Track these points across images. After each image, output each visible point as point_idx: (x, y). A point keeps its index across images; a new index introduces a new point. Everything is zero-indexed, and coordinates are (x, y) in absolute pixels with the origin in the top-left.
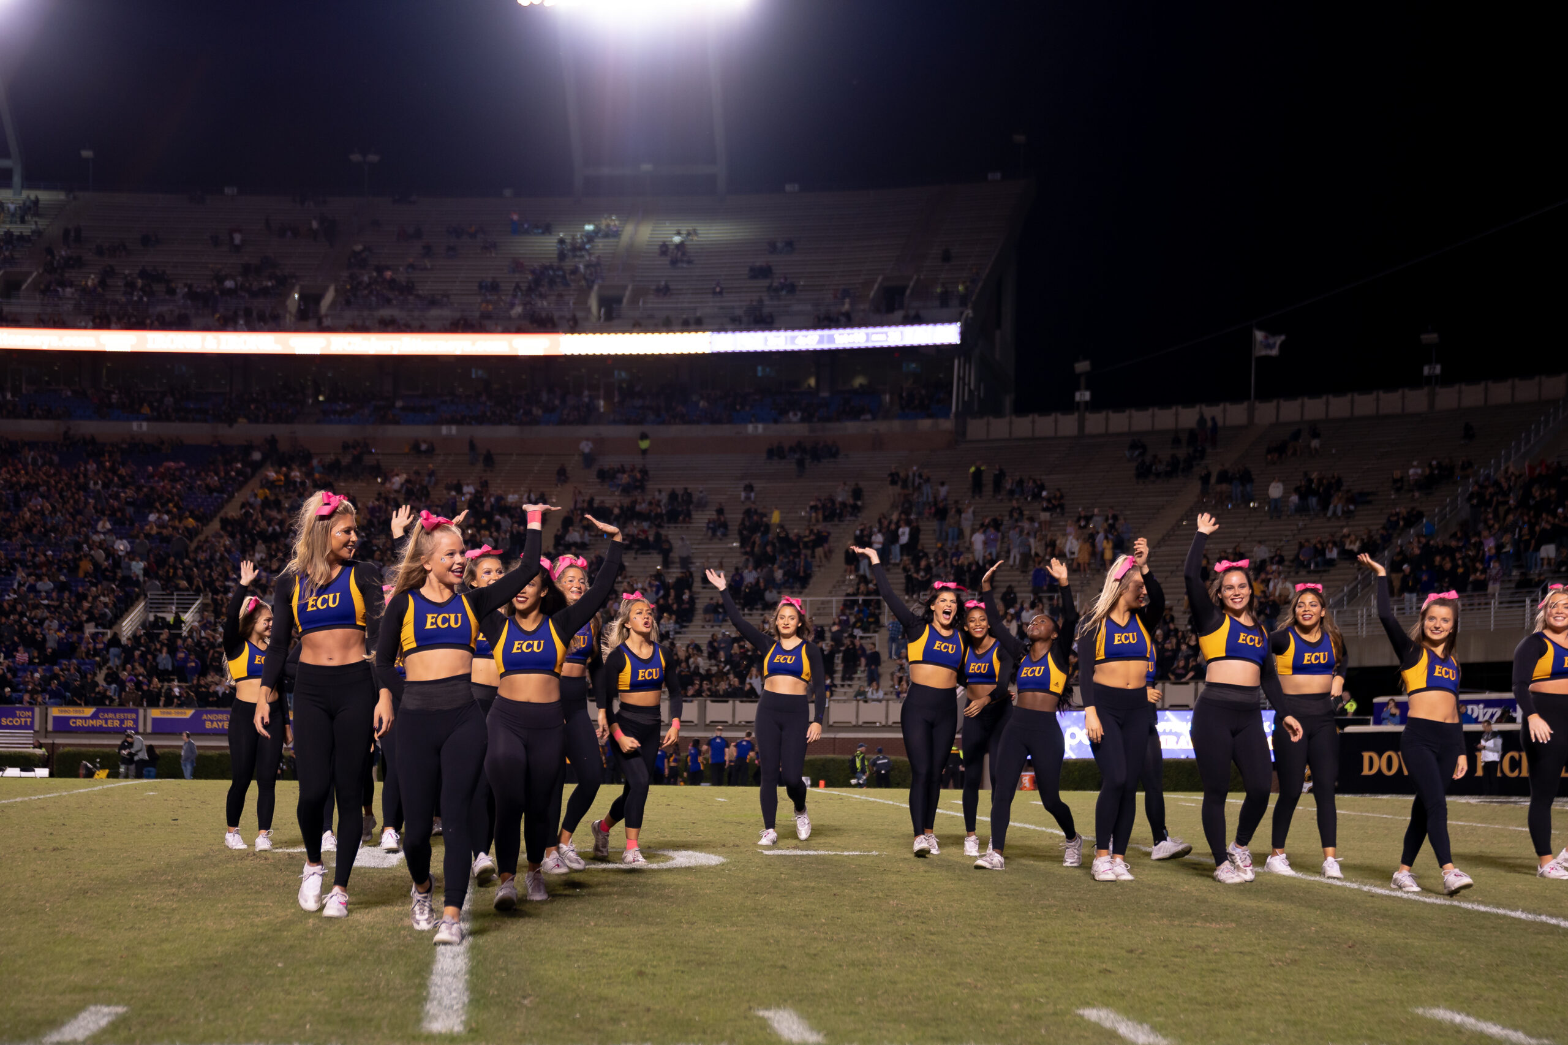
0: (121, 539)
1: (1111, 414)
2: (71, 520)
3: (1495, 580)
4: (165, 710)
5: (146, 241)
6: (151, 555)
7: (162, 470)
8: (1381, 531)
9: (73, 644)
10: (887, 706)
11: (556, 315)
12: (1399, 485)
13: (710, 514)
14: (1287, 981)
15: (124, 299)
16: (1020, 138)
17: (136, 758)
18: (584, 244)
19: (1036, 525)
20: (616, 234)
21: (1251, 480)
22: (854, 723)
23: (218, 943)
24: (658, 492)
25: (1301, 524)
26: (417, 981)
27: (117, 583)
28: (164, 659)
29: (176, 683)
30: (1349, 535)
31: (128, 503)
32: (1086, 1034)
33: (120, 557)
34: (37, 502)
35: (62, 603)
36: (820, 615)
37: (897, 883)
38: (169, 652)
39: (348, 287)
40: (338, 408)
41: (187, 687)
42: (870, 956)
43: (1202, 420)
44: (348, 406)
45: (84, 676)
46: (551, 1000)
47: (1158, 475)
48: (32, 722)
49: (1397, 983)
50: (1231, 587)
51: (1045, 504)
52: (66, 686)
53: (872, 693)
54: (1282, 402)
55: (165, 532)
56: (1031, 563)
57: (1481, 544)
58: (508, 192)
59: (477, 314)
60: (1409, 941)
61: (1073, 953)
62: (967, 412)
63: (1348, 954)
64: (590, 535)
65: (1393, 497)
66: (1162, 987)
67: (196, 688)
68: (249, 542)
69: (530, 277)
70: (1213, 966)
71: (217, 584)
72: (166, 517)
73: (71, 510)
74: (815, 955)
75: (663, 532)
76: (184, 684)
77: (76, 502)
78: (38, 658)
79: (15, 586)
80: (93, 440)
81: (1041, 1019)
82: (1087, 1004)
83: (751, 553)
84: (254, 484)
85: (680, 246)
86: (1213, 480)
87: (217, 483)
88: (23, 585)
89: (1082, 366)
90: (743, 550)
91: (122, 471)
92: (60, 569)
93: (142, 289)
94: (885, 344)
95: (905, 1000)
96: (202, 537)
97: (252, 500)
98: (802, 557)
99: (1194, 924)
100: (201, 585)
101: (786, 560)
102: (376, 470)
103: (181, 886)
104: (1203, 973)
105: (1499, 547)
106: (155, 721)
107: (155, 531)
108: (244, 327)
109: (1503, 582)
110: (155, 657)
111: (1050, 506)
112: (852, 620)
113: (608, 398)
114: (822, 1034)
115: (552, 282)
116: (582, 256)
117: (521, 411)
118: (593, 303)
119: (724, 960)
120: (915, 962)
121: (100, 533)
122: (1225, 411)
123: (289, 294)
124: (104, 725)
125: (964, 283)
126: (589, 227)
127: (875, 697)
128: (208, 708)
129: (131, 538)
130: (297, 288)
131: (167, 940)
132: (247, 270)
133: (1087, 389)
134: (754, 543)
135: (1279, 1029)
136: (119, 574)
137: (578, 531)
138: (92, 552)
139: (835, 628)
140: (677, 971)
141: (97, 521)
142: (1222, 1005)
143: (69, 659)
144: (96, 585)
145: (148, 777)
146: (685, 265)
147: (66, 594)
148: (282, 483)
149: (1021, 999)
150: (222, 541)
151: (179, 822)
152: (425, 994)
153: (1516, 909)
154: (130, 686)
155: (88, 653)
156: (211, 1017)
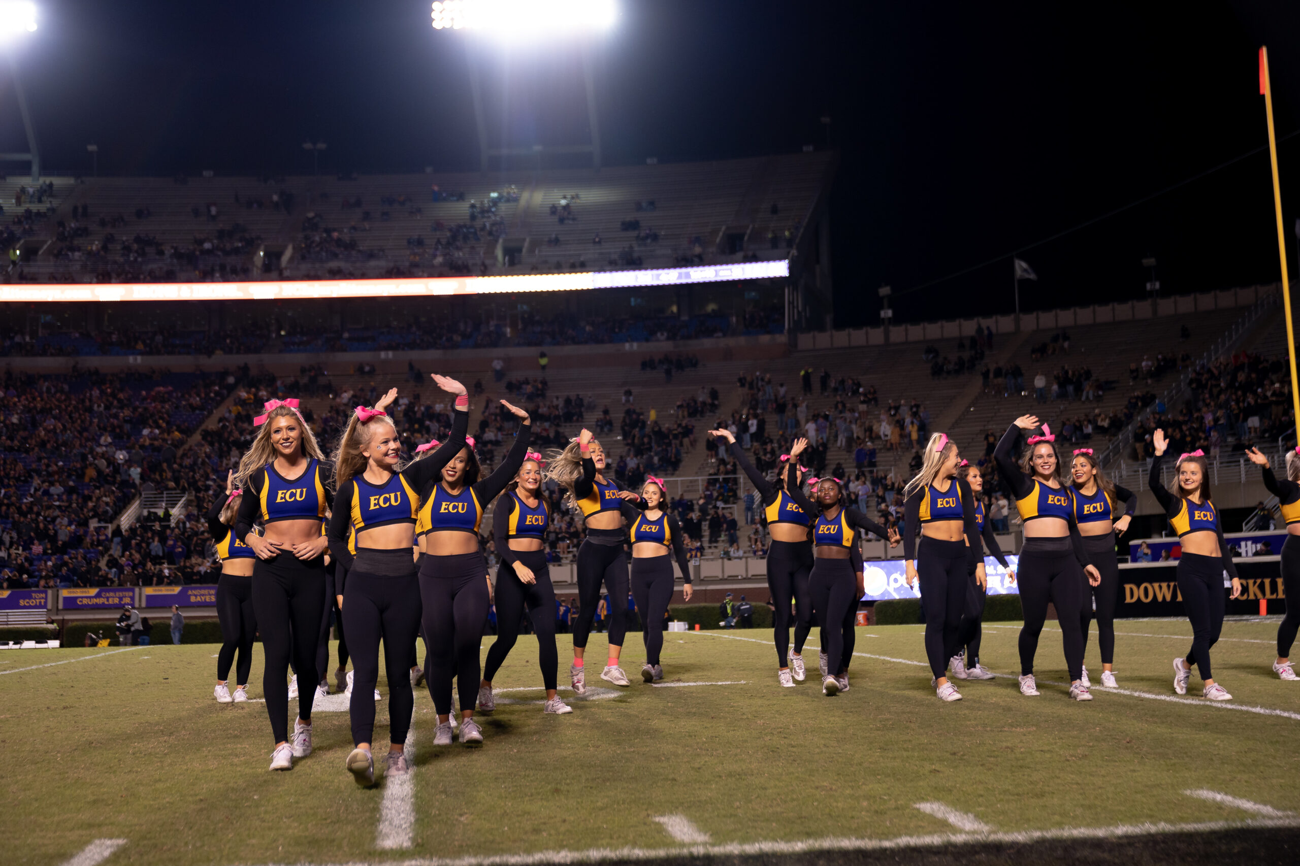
0: (121, 450)
1: (909, 327)
2: (78, 435)
3: (1215, 446)
4: (157, 588)
5: (139, 214)
6: (145, 463)
7: (153, 393)
8: (1125, 411)
9: (80, 536)
10: (747, 563)
11: (470, 262)
12: (1135, 374)
13: (598, 415)
14: (1081, 773)
15: (122, 260)
16: (826, 120)
17: (133, 629)
18: (490, 207)
19: (857, 415)
20: (516, 200)
21: (1021, 374)
22: (721, 577)
23: (203, 781)
24: (556, 399)
25: (1062, 407)
26: (371, 806)
27: (116, 486)
28: (156, 546)
29: (165, 565)
30: (1100, 415)
31: (126, 421)
32: (922, 824)
33: (119, 464)
34: (50, 423)
35: (71, 504)
36: (689, 491)
37: (762, 706)
38: (160, 541)
39: (303, 246)
40: (297, 340)
41: (175, 568)
42: (744, 767)
43: (980, 330)
44: (305, 339)
45: (89, 563)
46: (483, 817)
47: (949, 373)
48: (46, 603)
49: (1168, 770)
50: (1041, 456)
51: (862, 398)
52: (74, 571)
53: (734, 553)
54: (1040, 313)
55: (156, 443)
56: (854, 444)
57: (1203, 418)
58: (429, 170)
59: (407, 264)
60: (1174, 735)
61: (908, 757)
62: (797, 328)
63: (1127, 748)
64: (502, 435)
65: (1131, 384)
66: (980, 782)
67: (182, 569)
68: (225, 449)
69: (448, 234)
70: (1020, 763)
71: (200, 484)
72: (157, 431)
73: (79, 428)
74: (699, 768)
75: (561, 430)
76: (173, 567)
77: (83, 422)
78: (51, 549)
79: (32, 491)
80: (96, 372)
81: (885, 813)
82: (923, 799)
83: (632, 444)
84: (229, 402)
85: (566, 207)
86: (991, 375)
87: (199, 403)
88: (39, 490)
89: (885, 291)
90: (625, 442)
91: (121, 396)
92: (69, 476)
93: (136, 252)
94: (730, 278)
95: (775, 802)
96: (186, 447)
97: (227, 415)
98: (673, 446)
99: (1003, 729)
100: (186, 485)
101: (660, 449)
102: (329, 388)
103: (171, 734)
104: (1013, 769)
105: (1216, 420)
106: (149, 597)
107: (148, 442)
108: (220, 279)
109: (1221, 447)
110: (148, 544)
111: (866, 399)
112: (715, 494)
113: (514, 326)
114: (708, 834)
115: (466, 238)
116: (489, 217)
117: (444, 338)
118: (499, 253)
119: (625, 776)
120: (780, 770)
121: (102, 445)
122: (997, 322)
123: (255, 253)
124: (106, 603)
125: (789, 230)
126: (494, 195)
127: (736, 555)
128: (193, 585)
129: (128, 449)
130: (262, 247)
131: (160, 780)
132: (221, 234)
133: (889, 307)
134: (634, 436)
135: (1077, 813)
136: (118, 479)
137: (492, 432)
138: (96, 462)
139: (701, 502)
140: (586, 787)
141: (101, 435)
142: (1030, 795)
143: (76, 548)
144: (98, 488)
145: (143, 644)
146: (571, 222)
147: (74, 497)
148: (252, 401)
149: (867, 797)
150: (203, 449)
151: (169, 680)
152: (378, 816)
153: (1255, 705)
154: (127, 570)
155: (92, 544)
156: (198, 844)
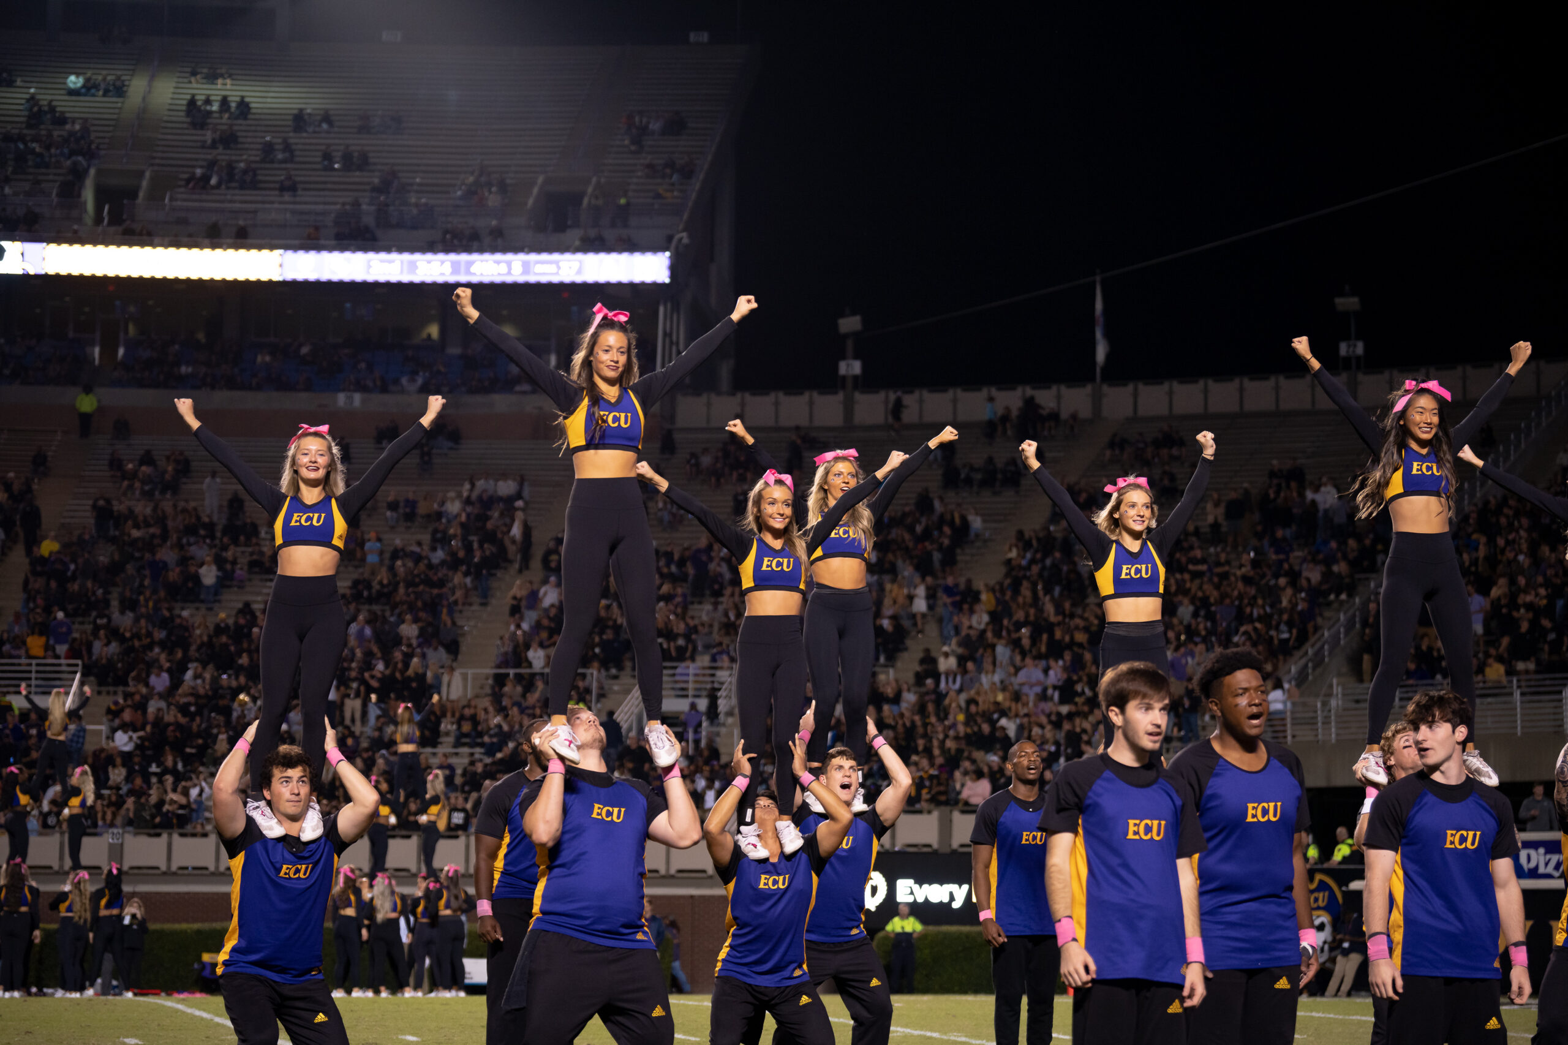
20: (120, 92)
54: (1141, 386)
89: (850, 324)
94: (555, 279)
113: (108, 344)
115: (22, 160)
118: (88, 196)
122: (1060, 395)
126: (75, 81)
133: (856, 358)
